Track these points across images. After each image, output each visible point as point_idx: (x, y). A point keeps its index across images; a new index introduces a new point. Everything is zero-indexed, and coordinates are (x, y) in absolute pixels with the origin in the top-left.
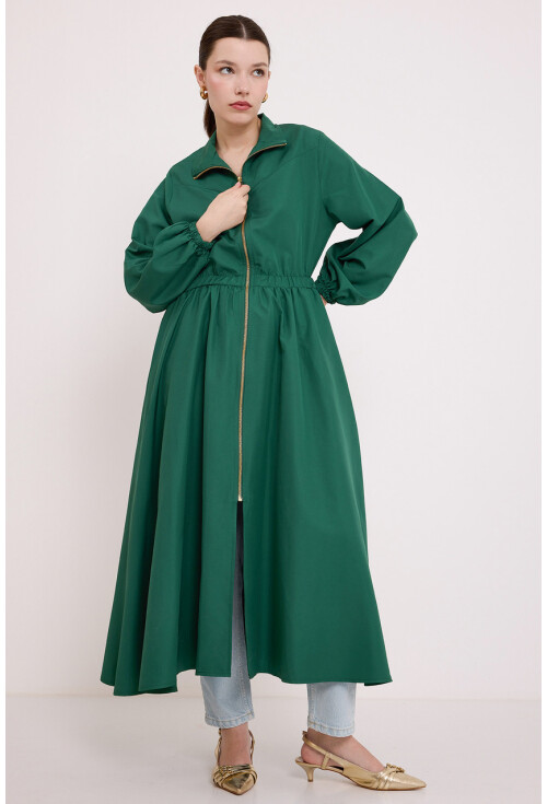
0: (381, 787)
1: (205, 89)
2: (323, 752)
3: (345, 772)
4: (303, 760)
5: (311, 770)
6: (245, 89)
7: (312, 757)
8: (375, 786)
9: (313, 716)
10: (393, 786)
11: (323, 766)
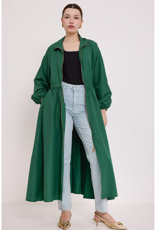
0: (113, 228)
1: (63, 24)
2: (98, 217)
3: (105, 223)
4: (95, 220)
5: (97, 222)
6: (72, 22)
7: (97, 218)
8: (112, 228)
9: (97, 207)
11: (99, 221)
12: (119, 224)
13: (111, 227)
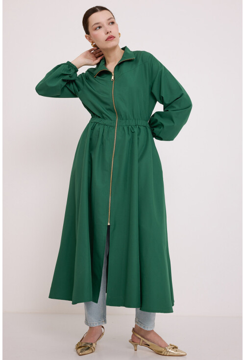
1: (93, 43)
2: (140, 337)
4: (132, 341)
5: (136, 345)
7: (136, 340)
10: (171, 354)
11: (141, 344)
12: (173, 348)
13: (161, 352)
